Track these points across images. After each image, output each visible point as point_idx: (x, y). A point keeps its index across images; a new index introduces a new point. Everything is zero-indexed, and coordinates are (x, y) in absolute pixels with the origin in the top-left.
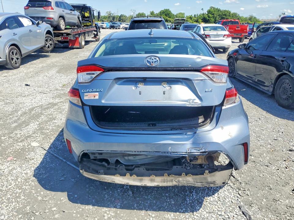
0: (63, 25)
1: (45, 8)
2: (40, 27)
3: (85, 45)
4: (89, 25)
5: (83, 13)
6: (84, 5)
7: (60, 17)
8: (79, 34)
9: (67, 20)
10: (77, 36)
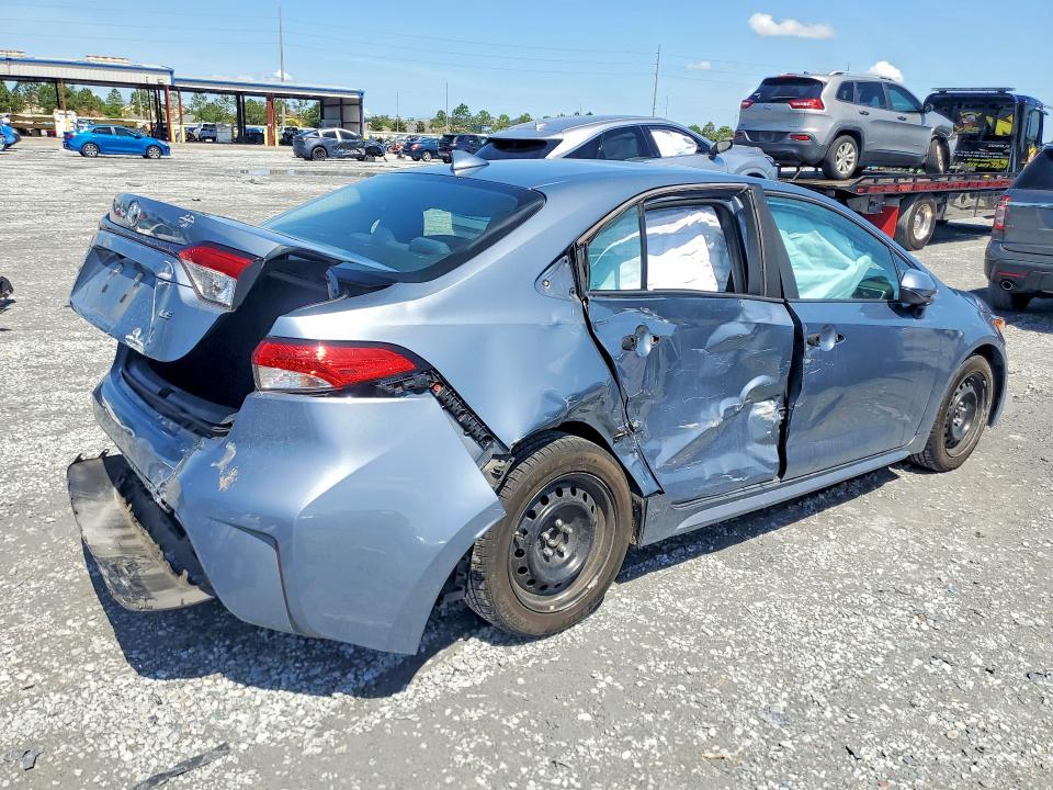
0: (848, 163)
1: (795, 104)
2: (721, 160)
3: (933, 239)
4: (998, 167)
5: (990, 120)
6: (1002, 91)
7: (842, 132)
8: (907, 199)
9: (870, 145)
10: (896, 203)
